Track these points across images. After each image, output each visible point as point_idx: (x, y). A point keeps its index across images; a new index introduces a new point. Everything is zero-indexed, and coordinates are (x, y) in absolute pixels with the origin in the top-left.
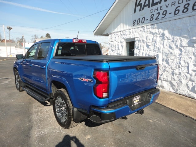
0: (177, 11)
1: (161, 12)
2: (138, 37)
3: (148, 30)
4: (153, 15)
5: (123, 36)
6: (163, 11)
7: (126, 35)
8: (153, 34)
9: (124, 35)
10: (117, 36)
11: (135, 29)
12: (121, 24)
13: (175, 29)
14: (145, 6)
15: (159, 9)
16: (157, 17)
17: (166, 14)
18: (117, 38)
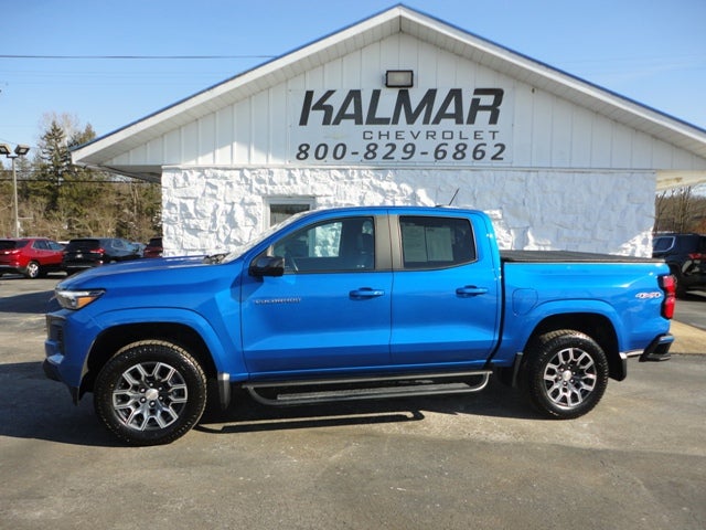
0: (439, 153)
1: (400, 145)
2: (326, 196)
3: (366, 181)
4: (376, 146)
5: (255, 185)
6: (403, 143)
7: (272, 183)
8: (383, 193)
9: (260, 181)
10: (224, 182)
11: (312, 170)
12: (235, 144)
13: (442, 189)
14: (342, 115)
15: (392, 135)
16: (389, 154)
17: (413, 152)
18: (222, 188)
